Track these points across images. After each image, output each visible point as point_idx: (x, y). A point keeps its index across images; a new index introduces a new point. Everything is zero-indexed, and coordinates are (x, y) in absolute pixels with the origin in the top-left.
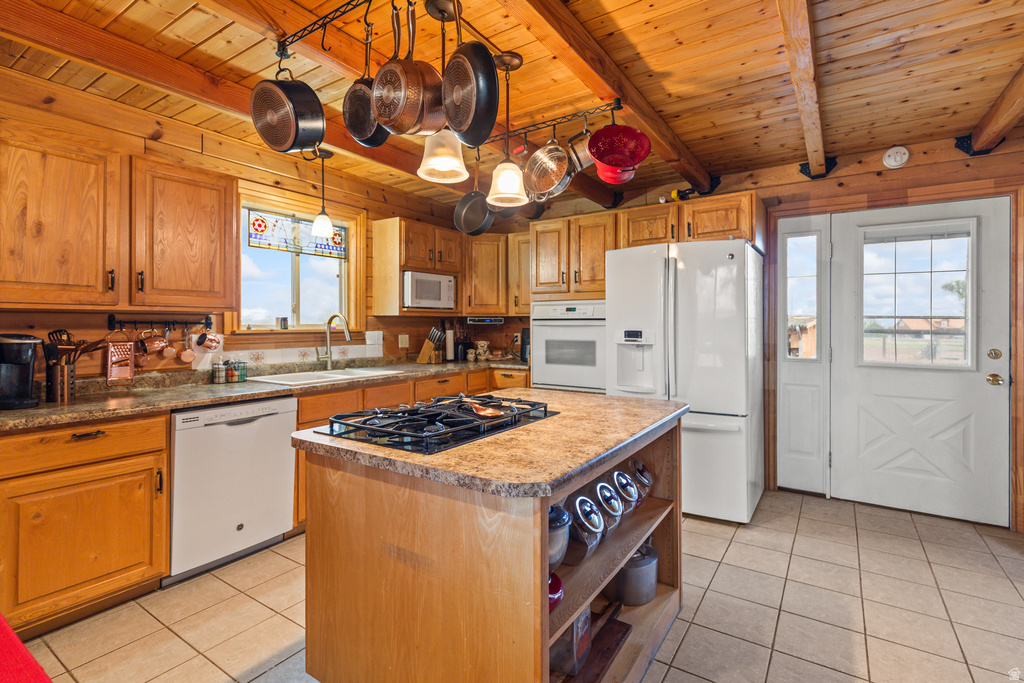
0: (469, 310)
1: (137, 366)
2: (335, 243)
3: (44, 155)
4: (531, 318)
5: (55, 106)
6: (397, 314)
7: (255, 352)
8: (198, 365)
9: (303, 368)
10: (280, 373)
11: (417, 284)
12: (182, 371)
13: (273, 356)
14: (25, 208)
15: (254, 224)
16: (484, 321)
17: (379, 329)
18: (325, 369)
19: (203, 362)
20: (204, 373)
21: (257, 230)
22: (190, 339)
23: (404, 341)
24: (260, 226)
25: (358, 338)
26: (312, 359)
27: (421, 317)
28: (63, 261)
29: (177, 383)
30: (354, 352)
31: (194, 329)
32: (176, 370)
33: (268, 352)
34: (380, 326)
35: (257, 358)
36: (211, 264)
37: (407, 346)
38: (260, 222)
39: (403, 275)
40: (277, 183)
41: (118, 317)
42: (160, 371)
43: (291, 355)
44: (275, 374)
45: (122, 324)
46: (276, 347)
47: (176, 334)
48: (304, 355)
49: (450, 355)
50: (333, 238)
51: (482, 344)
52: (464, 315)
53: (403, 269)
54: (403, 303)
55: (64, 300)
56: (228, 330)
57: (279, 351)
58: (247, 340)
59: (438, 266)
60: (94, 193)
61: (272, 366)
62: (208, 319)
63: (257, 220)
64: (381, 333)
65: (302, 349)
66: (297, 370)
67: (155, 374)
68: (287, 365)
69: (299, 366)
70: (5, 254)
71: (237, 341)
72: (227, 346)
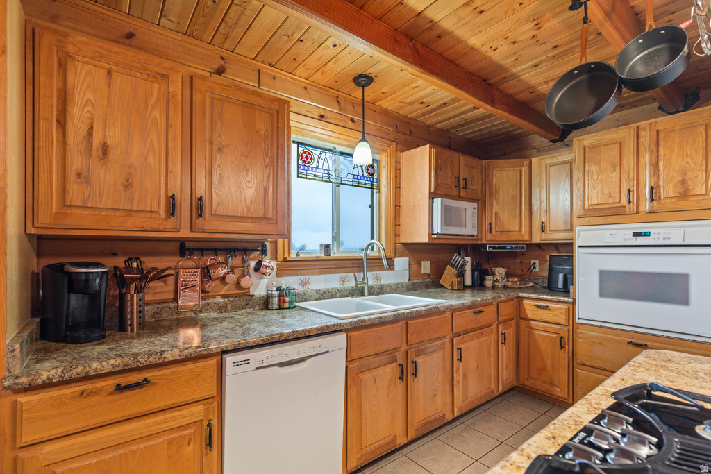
0: (489, 237)
1: (203, 291)
3: (109, 73)
4: (577, 244)
5: (134, 41)
6: (426, 240)
7: (302, 277)
8: (254, 291)
9: (343, 294)
11: (446, 211)
12: (241, 298)
13: (319, 282)
14: (92, 128)
15: (302, 157)
16: (504, 248)
17: (405, 256)
18: (362, 294)
19: (260, 287)
20: (260, 299)
21: (304, 162)
22: (248, 266)
23: (426, 267)
24: (307, 158)
26: (351, 284)
27: (440, 244)
28: (128, 186)
29: (237, 308)
31: (252, 256)
32: (236, 296)
33: (314, 278)
34: (407, 252)
35: (305, 284)
36: (265, 189)
37: (429, 272)
38: (307, 154)
39: (433, 202)
40: (322, 116)
41: (188, 245)
42: (224, 296)
44: (320, 299)
45: (192, 251)
46: (321, 273)
47: (235, 261)
48: (344, 280)
49: (468, 282)
50: (368, 169)
51: (500, 271)
52: (484, 242)
53: (433, 196)
54: (432, 230)
55: (130, 227)
56: (280, 257)
57: (322, 276)
58: (296, 266)
59: (463, 193)
60: (156, 113)
61: (317, 292)
62: (264, 246)
63: (305, 152)
64: (407, 259)
65: (342, 275)
66: (338, 295)
67: (219, 300)
68: (330, 291)
69: (340, 291)
70: (71, 177)
71: (289, 266)
72: (280, 273)
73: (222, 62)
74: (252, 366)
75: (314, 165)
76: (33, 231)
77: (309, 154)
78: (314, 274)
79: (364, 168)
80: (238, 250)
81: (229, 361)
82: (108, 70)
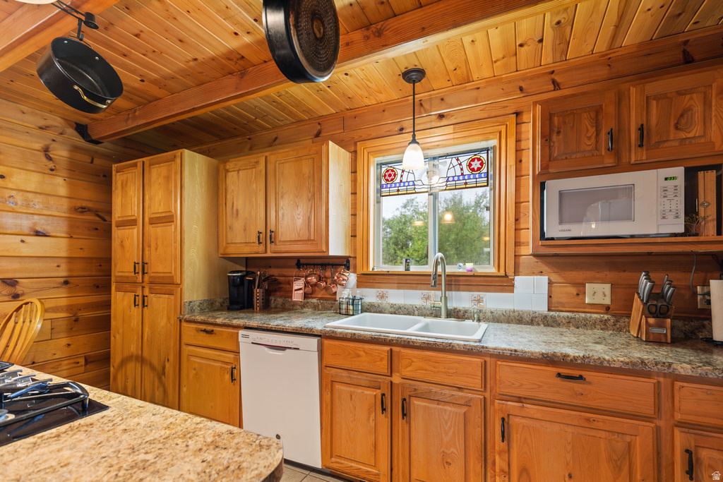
2: (473, 170)
7: (380, 290)
12: (330, 302)
13: (397, 297)
14: (233, 203)
17: (542, 273)
18: (437, 316)
21: (387, 180)
23: (599, 293)
24: (390, 175)
25: (503, 283)
26: (429, 304)
27: (650, 254)
28: (245, 229)
29: (324, 309)
30: (494, 301)
32: (326, 299)
33: (391, 292)
34: (544, 268)
35: (382, 297)
38: (390, 172)
40: (401, 129)
41: (303, 261)
43: (413, 298)
44: (395, 313)
45: (303, 264)
46: (399, 288)
47: (328, 273)
48: (428, 298)
56: (359, 271)
57: (402, 291)
61: (392, 306)
62: (348, 261)
64: (544, 280)
65: (425, 292)
66: (416, 313)
67: (315, 300)
68: (406, 307)
69: (418, 309)
70: (228, 229)
71: (367, 279)
72: (360, 284)
73: (319, 127)
74: (251, 340)
75: (398, 180)
76: (220, 256)
77: (392, 171)
78: (391, 288)
79: (464, 165)
80: (329, 264)
81: (241, 332)
82: (238, 171)
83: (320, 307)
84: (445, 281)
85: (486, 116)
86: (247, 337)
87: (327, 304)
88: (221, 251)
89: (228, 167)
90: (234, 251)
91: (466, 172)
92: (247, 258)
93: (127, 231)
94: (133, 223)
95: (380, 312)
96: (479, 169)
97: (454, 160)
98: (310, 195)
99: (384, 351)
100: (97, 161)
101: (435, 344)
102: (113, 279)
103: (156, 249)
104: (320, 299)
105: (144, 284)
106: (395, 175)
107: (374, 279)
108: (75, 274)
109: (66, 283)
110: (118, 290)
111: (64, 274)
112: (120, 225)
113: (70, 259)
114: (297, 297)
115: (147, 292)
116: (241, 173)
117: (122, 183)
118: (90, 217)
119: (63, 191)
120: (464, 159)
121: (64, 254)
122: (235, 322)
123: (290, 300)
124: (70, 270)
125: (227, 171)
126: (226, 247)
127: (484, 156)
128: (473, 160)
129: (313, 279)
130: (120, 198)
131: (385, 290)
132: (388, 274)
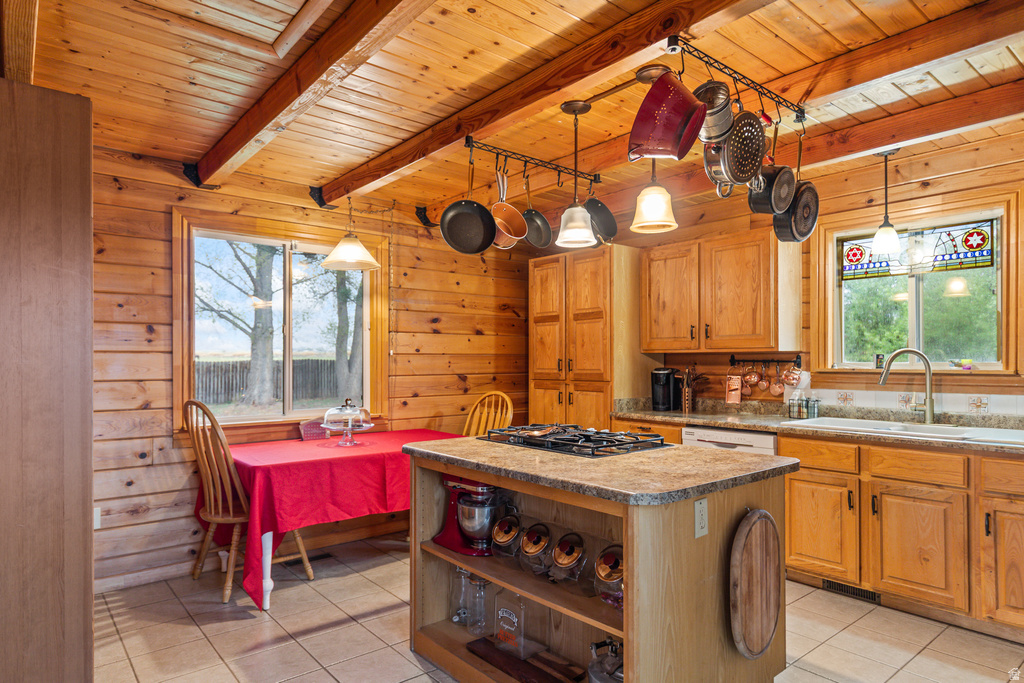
2: (971, 246)
7: (843, 391)
9: (898, 417)
10: (869, 418)
13: (864, 399)
18: (923, 422)
19: (793, 396)
21: (851, 261)
24: (855, 255)
25: (1013, 383)
26: (908, 409)
28: (674, 324)
29: (769, 412)
32: (771, 401)
33: (857, 393)
35: (845, 399)
36: (753, 310)
38: (855, 251)
40: (870, 202)
41: (737, 357)
44: (863, 418)
45: (739, 361)
46: (867, 389)
47: (772, 371)
48: (908, 401)
50: (967, 241)
56: (814, 368)
61: (859, 410)
62: (799, 357)
63: (852, 250)
65: (903, 394)
66: (892, 418)
67: (755, 403)
68: (879, 411)
69: (894, 414)
70: (653, 322)
71: (823, 379)
72: (814, 384)
74: (696, 437)
75: (865, 261)
76: (644, 352)
77: (858, 249)
78: (857, 389)
79: (959, 241)
80: (773, 361)
81: (684, 430)
82: (665, 260)
83: (762, 410)
84: (931, 381)
85: (988, 182)
86: (692, 434)
87: (771, 408)
88: (645, 347)
89: (652, 256)
90: (659, 347)
91: (962, 249)
92: (665, 354)
93: (548, 327)
94: (555, 318)
95: (842, 417)
96: (979, 245)
97: (944, 236)
98: (755, 286)
99: (851, 449)
100: (513, 257)
101: (910, 441)
102: (531, 376)
103: (583, 346)
104: (761, 401)
105: (567, 382)
106: (861, 254)
107: (835, 378)
108: (500, 370)
109: (494, 379)
110: (537, 386)
111: (493, 371)
112: (538, 321)
113: (497, 356)
114: (734, 398)
115: (571, 388)
116: (668, 262)
117: (541, 279)
118: (509, 314)
119: (492, 290)
120: (959, 234)
121: (493, 352)
122: (677, 420)
123: (722, 402)
124: (497, 367)
125: (652, 260)
126: (650, 343)
127: (986, 229)
128: (971, 235)
129: (754, 379)
130: (539, 294)
131: (848, 392)
132: (854, 373)
